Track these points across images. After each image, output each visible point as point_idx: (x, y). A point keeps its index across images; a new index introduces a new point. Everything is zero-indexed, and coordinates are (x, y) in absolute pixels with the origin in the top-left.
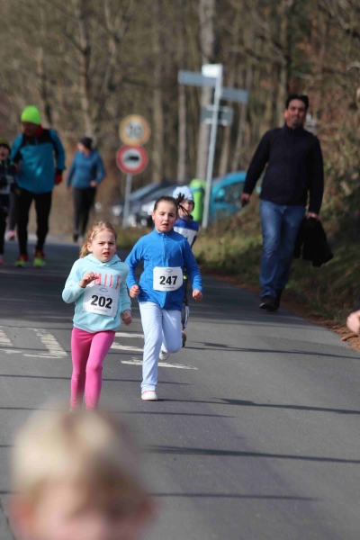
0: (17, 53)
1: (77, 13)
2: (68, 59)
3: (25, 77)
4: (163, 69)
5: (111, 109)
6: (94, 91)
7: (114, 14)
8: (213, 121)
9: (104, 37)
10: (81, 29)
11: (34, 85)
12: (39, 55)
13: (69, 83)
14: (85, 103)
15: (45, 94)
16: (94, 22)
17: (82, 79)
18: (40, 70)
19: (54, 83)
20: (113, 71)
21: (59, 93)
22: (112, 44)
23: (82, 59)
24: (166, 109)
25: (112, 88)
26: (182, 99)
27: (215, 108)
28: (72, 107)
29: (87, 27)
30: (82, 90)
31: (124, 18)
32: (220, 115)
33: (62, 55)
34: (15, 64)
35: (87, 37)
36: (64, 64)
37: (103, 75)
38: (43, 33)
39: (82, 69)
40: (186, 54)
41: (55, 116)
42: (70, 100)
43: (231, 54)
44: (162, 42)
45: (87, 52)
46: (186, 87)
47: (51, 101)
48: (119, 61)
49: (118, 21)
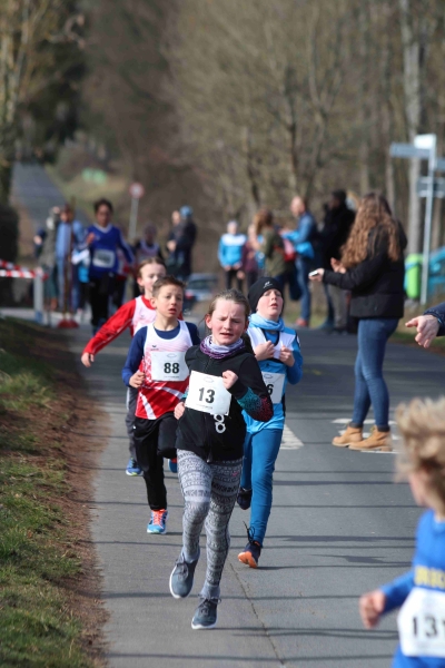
0: (221, 133)
1: (282, 88)
2: (274, 135)
3: (230, 158)
4: (369, 143)
5: (318, 185)
6: (302, 167)
7: (319, 89)
8: (428, 194)
9: (310, 113)
10: (285, 105)
11: (240, 164)
12: (244, 134)
13: (276, 161)
14: (292, 180)
15: (251, 173)
16: (299, 99)
17: (289, 156)
18: (245, 149)
19: (260, 161)
20: (320, 146)
21: (266, 171)
22: (318, 118)
23: (288, 136)
24: (373, 182)
25: (320, 164)
26: (390, 171)
27: (429, 180)
28: (280, 186)
29: (292, 102)
30: (290, 167)
31: (330, 91)
32: (435, 187)
33: (268, 131)
34: (219, 144)
35: (293, 113)
36: (270, 142)
37: (310, 151)
38: (247, 111)
39: (289, 145)
40: (393, 126)
41: (263, 194)
42: (277, 179)
43: (438, 124)
44: (368, 114)
45: (293, 129)
46: (394, 159)
47: (257, 180)
48: (327, 137)
49: (324, 95)
